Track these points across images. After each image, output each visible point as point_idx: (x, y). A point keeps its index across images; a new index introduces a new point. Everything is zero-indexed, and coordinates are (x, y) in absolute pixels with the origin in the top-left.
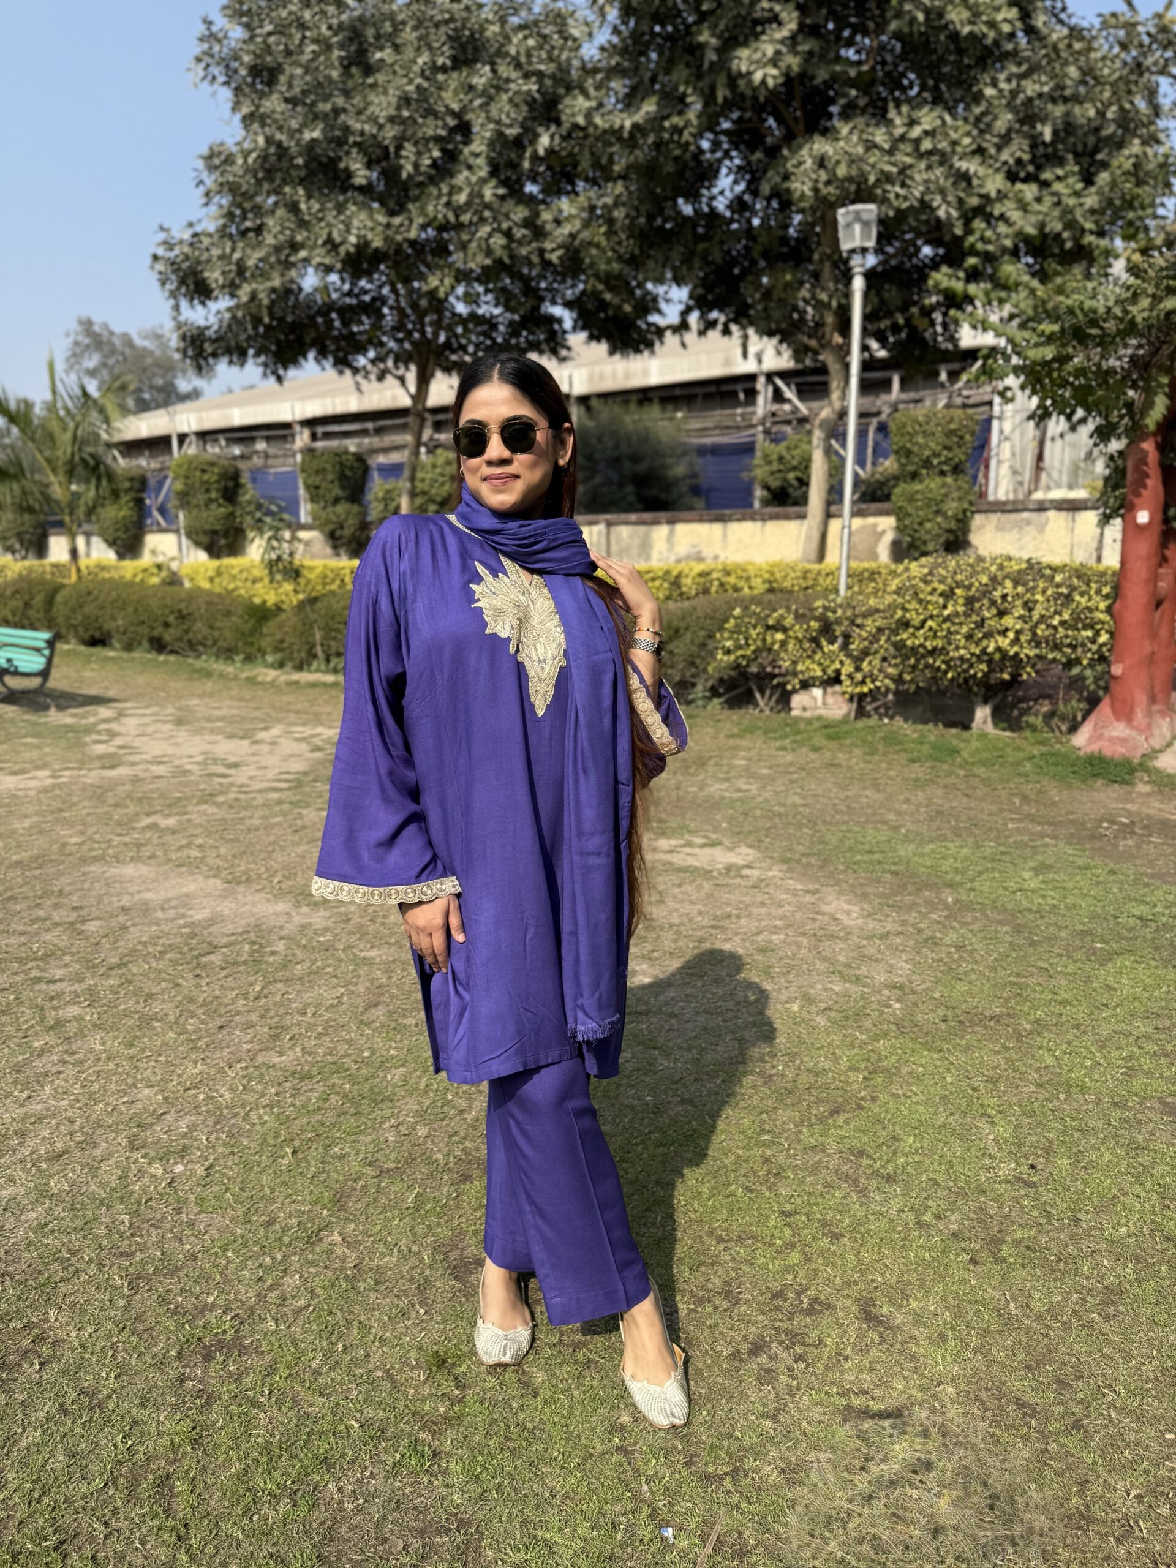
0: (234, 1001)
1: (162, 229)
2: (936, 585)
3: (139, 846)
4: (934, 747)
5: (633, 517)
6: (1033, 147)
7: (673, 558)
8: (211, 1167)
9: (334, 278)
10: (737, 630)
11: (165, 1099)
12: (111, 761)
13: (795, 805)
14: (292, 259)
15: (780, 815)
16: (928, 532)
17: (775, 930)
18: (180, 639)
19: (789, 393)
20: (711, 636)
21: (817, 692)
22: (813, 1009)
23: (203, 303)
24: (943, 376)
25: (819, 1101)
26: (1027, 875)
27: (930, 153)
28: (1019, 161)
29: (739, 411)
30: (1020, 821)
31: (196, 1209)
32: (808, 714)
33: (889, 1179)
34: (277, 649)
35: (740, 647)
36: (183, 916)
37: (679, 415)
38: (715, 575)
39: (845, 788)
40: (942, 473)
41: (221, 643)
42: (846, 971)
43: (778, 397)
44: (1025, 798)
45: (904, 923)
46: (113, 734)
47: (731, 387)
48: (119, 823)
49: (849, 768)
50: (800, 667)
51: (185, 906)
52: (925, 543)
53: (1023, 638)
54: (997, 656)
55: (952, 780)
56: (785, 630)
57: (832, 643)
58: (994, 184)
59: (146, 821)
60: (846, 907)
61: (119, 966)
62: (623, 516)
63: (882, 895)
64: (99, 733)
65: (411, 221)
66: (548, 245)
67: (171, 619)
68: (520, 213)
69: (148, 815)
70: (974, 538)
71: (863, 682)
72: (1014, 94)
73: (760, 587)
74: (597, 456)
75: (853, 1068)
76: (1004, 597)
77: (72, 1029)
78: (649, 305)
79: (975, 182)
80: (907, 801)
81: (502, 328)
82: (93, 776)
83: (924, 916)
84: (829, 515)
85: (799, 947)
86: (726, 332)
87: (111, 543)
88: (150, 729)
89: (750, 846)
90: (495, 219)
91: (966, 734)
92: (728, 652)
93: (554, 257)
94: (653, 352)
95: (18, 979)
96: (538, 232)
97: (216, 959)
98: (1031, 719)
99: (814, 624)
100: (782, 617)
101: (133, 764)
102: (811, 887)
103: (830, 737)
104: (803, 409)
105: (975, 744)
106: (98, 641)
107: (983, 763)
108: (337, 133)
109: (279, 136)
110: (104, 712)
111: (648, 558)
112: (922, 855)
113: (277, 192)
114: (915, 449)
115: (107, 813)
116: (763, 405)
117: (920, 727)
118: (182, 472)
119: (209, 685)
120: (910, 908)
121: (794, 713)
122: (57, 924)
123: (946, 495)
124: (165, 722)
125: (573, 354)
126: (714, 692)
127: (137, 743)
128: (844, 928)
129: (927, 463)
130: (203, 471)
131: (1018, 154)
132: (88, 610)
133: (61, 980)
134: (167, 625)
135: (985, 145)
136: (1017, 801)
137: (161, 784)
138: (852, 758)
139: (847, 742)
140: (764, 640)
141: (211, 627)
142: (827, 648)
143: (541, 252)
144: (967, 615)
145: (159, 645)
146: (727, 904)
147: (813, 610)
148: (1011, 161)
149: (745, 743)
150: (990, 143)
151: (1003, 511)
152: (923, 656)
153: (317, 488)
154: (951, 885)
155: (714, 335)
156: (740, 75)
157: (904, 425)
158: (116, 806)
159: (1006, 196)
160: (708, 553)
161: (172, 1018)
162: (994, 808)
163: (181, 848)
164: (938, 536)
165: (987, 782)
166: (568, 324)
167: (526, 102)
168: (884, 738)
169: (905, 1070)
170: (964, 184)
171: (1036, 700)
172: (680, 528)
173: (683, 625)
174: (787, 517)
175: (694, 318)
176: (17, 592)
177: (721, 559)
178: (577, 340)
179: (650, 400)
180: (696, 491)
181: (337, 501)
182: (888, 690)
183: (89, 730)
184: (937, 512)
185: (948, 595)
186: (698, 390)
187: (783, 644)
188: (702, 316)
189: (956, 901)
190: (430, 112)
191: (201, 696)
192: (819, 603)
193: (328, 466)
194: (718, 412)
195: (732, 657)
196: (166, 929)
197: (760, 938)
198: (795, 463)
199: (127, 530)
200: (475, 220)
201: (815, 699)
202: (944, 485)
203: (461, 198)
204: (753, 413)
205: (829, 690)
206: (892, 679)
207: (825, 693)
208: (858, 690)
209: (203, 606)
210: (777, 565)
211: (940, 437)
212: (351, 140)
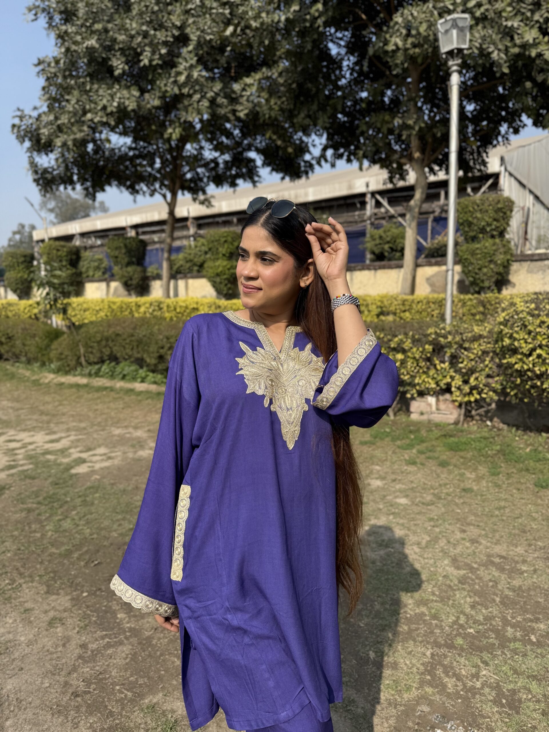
1: (19, 109)
14: (83, 119)
16: (485, 274)
19: (384, 203)
21: (432, 400)
23: (47, 154)
29: (357, 213)
32: (425, 417)
34: (59, 359)
40: (493, 237)
41: (29, 355)
43: (378, 204)
47: (352, 201)
50: (417, 380)
52: (483, 281)
56: (404, 351)
57: (443, 361)
58: (530, 35)
66: (239, 108)
67: (3, 339)
70: (513, 278)
78: (303, 149)
84: (417, 265)
86: (349, 161)
87: (15, 291)
93: (242, 115)
94: (308, 178)
96: (233, 101)
99: (429, 348)
103: (451, 449)
104: (392, 211)
108: (108, 43)
114: (475, 221)
116: (370, 209)
121: (414, 417)
123: (495, 251)
125: (261, 180)
129: (483, 230)
130: (58, 250)
141: (24, 345)
142: (439, 365)
143: (234, 112)
147: (426, 336)
151: (532, 260)
153: (116, 257)
157: (467, 207)
164: (491, 277)
166: (259, 162)
174: (390, 267)
175: (330, 153)
181: (128, 264)
182: (492, 400)
184: (491, 261)
186: (335, 203)
187: (403, 362)
188: (335, 152)
192: (431, 330)
193: (122, 245)
194: (345, 214)
198: (388, 239)
199: (23, 283)
200: (191, 92)
201: (430, 405)
202: (494, 244)
203: (182, 78)
204: (365, 214)
205: (441, 398)
206: (495, 391)
207: (438, 400)
208: (466, 399)
209: (20, 331)
210: (385, 296)
211: (492, 213)
212: (117, 47)
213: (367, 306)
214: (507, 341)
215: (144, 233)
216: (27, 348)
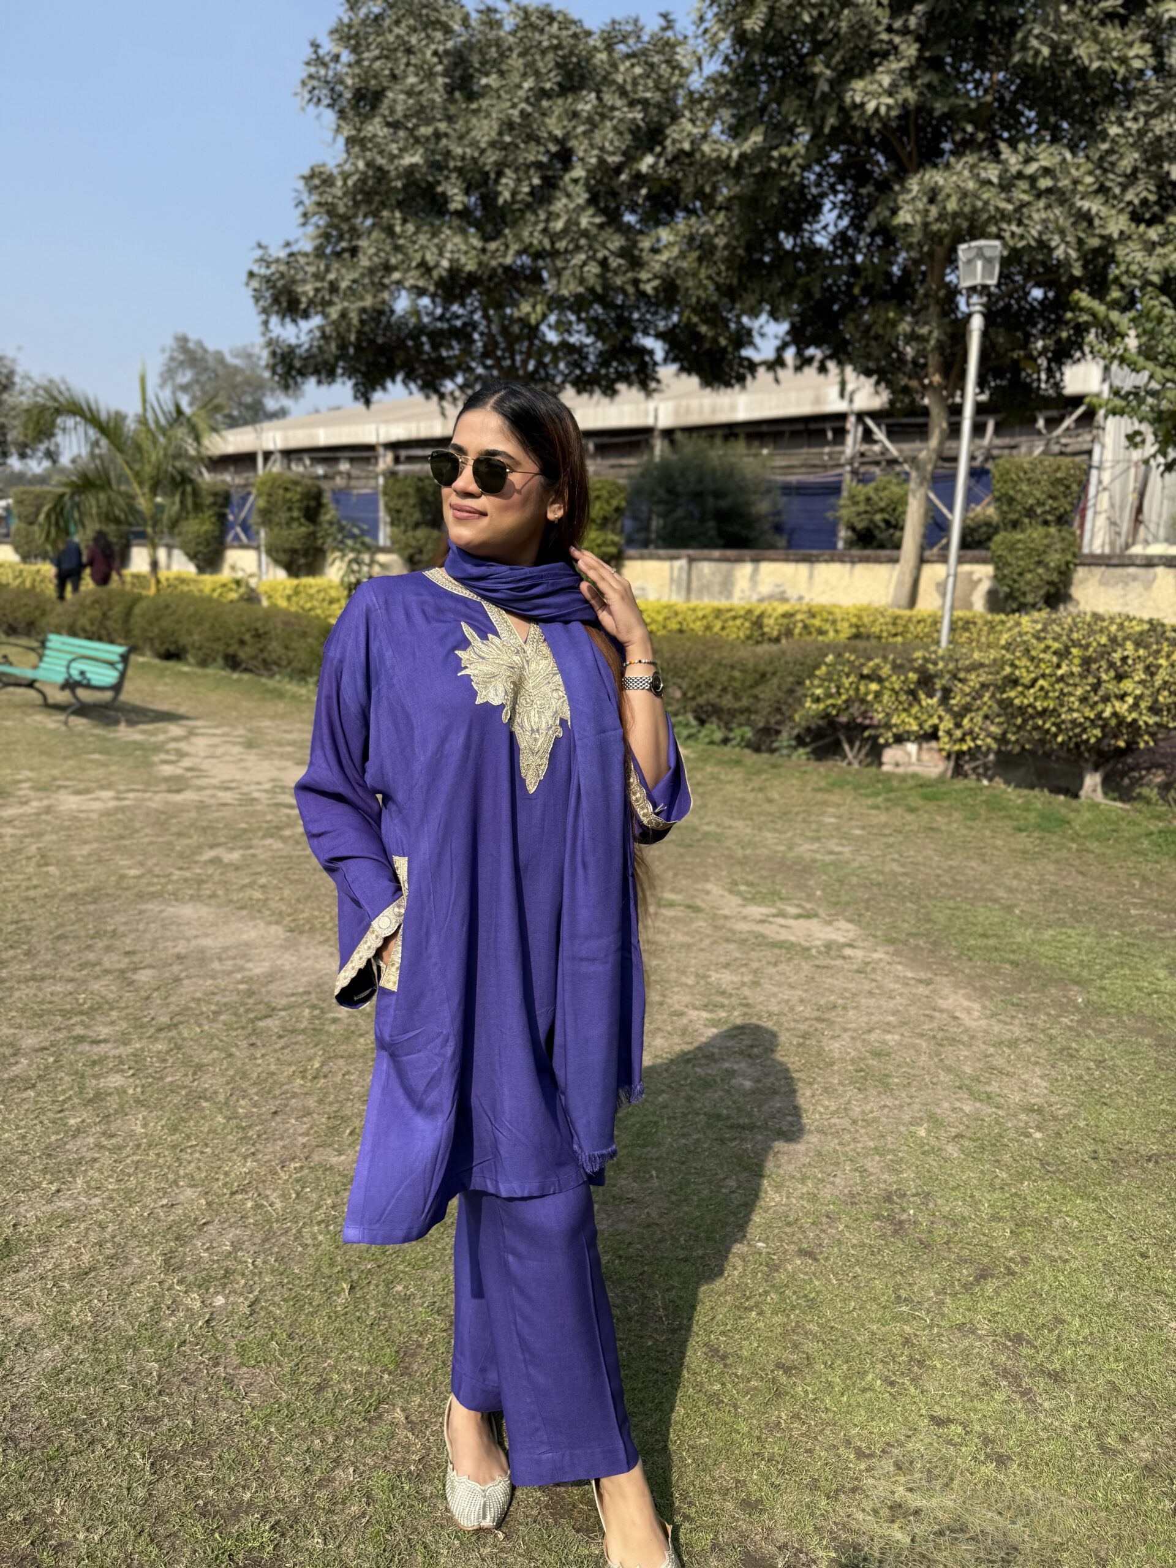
0: (290, 1079)
1: (260, 246)
2: (1050, 642)
3: (200, 882)
4: (1043, 816)
5: (716, 553)
6: (1160, 187)
7: (755, 597)
8: (257, 1300)
9: (425, 301)
10: (829, 678)
11: (209, 1204)
12: (177, 784)
13: (894, 874)
14: (386, 281)
15: (879, 885)
16: (1028, 583)
17: (888, 1028)
18: (255, 658)
19: (880, 435)
20: (800, 683)
21: (912, 747)
22: (943, 1134)
23: (295, 322)
24: (1041, 423)
25: (961, 1261)
26: (1162, 974)
27: (1049, 191)
28: (1144, 202)
29: (827, 450)
30: (1143, 906)
31: (237, 1361)
32: (900, 770)
33: (1056, 1377)
35: (830, 696)
36: (241, 969)
37: (765, 451)
38: (799, 617)
39: (948, 857)
40: (1046, 523)
41: (296, 664)
42: (976, 1087)
43: (868, 435)
44: (1144, 879)
45: (1032, 1027)
46: (182, 754)
47: (820, 426)
48: (181, 856)
49: (950, 833)
50: (894, 720)
51: (244, 956)
52: (1024, 594)
53: (1143, 705)
54: (1113, 722)
55: (1064, 854)
56: (880, 680)
57: (930, 695)
58: (1117, 224)
59: (209, 854)
60: (966, 1003)
61: (169, 1027)
62: (706, 552)
63: (1003, 990)
64: (167, 752)
65: (507, 247)
66: (644, 275)
67: (247, 637)
68: (616, 242)
69: (212, 847)
70: (1076, 592)
71: (962, 740)
72: (1141, 133)
73: (846, 631)
74: (680, 489)
75: (995, 1218)
76: (1124, 659)
77: (113, 1103)
78: (743, 338)
79: (1097, 222)
80: (1017, 876)
81: (592, 358)
82: (158, 800)
83: (1055, 1020)
84: (922, 561)
85: (918, 1052)
86: (823, 369)
87: (192, 557)
88: (219, 751)
89: (850, 921)
90: (590, 247)
91: (1074, 803)
92: (817, 700)
93: (648, 288)
94: (744, 387)
95: (60, 1036)
96: (635, 262)
97: (272, 1024)
98: (1145, 791)
99: (913, 676)
100: (878, 667)
101: (200, 789)
102: (923, 975)
103: (926, 798)
104: (893, 450)
105: (1087, 815)
106: (173, 655)
107: (1098, 837)
108: (438, 157)
109: (381, 161)
110: (175, 729)
111: (729, 595)
112: (1042, 943)
113: (375, 214)
114: (1019, 497)
115: (169, 843)
116: (851, 444)
117: (1025, 792)
118: (266, 489)
119: (281, 706)
120: (1037, 1009)
121: (885, 768)
122: (107, 972)
123: (1048, 546)
124: (234, 744)
125: (663, 386)
126: (800, 741)
127: (205, 765)
128: (966, 1030)
129: (1030, 512)
130: (286, 489)
131: (1144, 194)
132: (165, 623)
133: (105, 1041)
134: (242, 642)
135: (1108, 184)
136: (1137, 883)
137: (226, 813)
138: (952, 823)
139: (946, 804)
140: (857, 689)
141: (287, 648)
142: (926, 701)
143: (636, 282)
144: (1082, 676)
145: (233, 663)
146: (832, 992)
147: (912, 661)
148: (1136, 201)
149: (835, 798)
150: (1113, 182)
151: (1108, 565)
152: (1032, 717)
153: (398, 511)
154: (1078, 982)
155: (810, 372)
156: (855, 106)
157: (1008, 472)
158: (180, 835)
159: (1129, 237)
160: (792, 594)
161: (221, 1098)
162: (1113, 889)
163: (243, 887)
164: (1038, 587)
165: (1101, 858)
166: (659, 356)
167: (631, 131)
168: (986, 802)
169: (1057, 1223)
170: (1085, 224)
171: (1148, 769)
172: (766, 567)
173: (770, 669)
174: (878, 561)
175: (790, 354)
176: (96, 601)
177: (806, 600)
178: (667, 372)
179: (736, 436)
180: (778, 529)
181: (417, 526)
182: (989, 749)
183: (158, 748)
184: (1039, 563)
185: (1063, 654)
186: (786, 428)
187: (878, 695)
188: (799, 353)
189: (1088, 1003)
190: (532, 138)
191: (273, 718)
192: (918, 654)
193: (411, 491)
194: (805, 450)
195: (822, 706)
196: (222, 983)
197: (873, 1037)
198: (882, 504)
199: (208, 544)
200: (571, 247)
201: (909, 755)
202: (1047, 536)
203: (559, 225)
204: (842, 453)
205: (925, 746)
206: (995, 739)
207: (920, 749)
208: (957, 747)
209: (280, 626)
210: (865, 609)
211: (1045, 486)
212: (452, 164)
213: (834, 622)
214: (1008, 670)
215: (410, 459)
216: (291, 654)
